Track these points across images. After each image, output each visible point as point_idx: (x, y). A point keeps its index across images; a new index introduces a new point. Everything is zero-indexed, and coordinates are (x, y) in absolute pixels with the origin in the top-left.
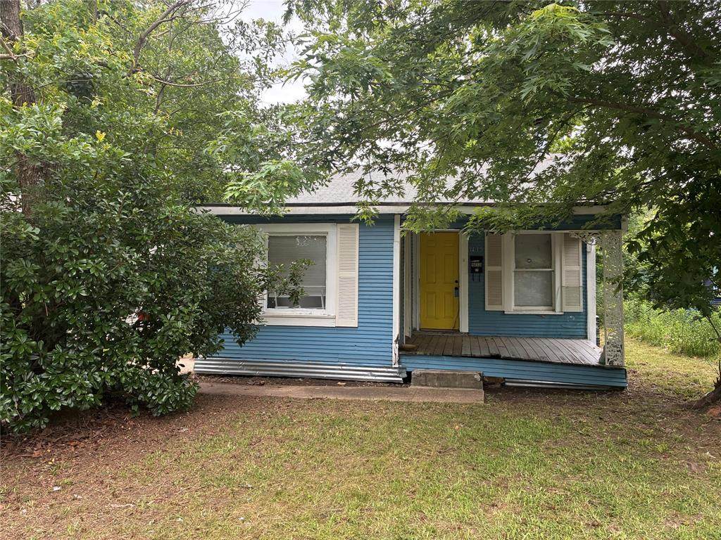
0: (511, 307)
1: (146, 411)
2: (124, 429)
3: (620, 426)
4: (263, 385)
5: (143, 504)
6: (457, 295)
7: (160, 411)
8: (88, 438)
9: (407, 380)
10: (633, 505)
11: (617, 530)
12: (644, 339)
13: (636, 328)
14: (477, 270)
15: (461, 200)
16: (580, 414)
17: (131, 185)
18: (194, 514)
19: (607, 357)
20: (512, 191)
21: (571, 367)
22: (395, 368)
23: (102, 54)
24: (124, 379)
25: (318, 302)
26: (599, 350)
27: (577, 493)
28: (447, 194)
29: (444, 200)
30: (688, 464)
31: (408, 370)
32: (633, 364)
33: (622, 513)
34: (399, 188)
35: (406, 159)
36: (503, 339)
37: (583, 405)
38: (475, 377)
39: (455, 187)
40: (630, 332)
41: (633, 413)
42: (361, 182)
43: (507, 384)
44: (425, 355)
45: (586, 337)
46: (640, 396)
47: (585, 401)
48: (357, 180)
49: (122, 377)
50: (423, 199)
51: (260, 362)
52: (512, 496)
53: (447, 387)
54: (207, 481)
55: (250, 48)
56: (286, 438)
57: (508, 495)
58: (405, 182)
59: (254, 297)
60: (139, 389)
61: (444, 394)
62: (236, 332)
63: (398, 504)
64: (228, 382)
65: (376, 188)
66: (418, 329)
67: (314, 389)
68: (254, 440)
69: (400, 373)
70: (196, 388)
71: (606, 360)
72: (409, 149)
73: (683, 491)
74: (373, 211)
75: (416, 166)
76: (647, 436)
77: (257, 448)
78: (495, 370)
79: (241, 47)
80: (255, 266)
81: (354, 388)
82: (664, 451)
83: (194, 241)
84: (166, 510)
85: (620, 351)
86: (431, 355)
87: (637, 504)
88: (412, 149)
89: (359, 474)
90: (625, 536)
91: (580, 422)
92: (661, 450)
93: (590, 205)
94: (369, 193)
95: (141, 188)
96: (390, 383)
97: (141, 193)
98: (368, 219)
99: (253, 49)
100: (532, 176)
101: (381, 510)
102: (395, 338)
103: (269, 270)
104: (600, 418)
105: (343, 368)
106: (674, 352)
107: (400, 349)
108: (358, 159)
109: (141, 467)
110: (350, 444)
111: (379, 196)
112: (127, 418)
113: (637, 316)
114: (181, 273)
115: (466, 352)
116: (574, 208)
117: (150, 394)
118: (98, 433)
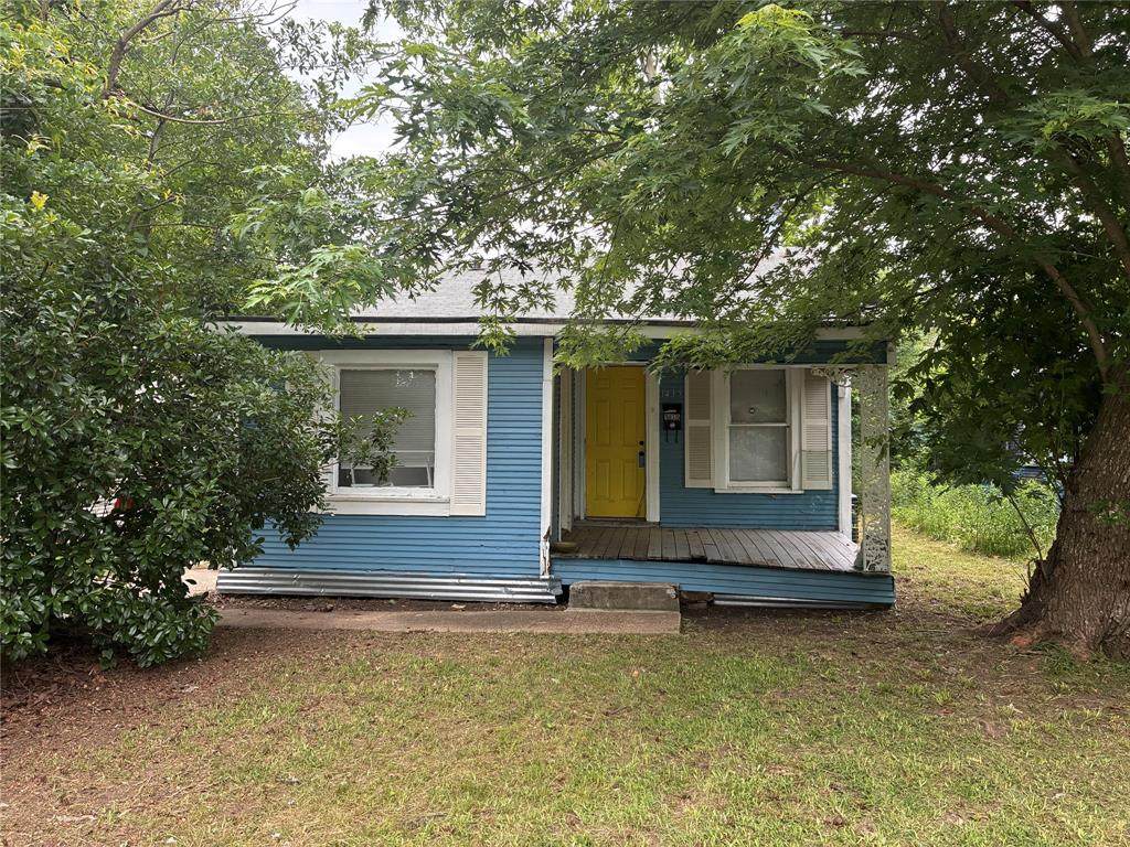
0: (724, 483)
1: (126, 658)
2: (87, 690)
3: (882, 665)
4: (330, 610)
5: (110, 815)
6: (643, 464)
7: (150, 659)
8: (25, 705)
9: (563, 599)
10: (897, 790)
11: (872, 830)
12: (921, 529)
13: (912, 513)
14: (673, 425)
15: (645, 317)
16: (823, 647)
17: (99, 283)
18: (195, 832)
19: (865, 558)
20: (721, 304)
21: (814, 575)
22: (544, 580)
23: (50, 66)
24: (85, 607)
25: (422, 477)
26: (856, 547)
27: (814, 772)
28: (621, 307)
29: (616, 315)
30: (981, 723)
31: (565, 582)
32: (905, 568)
33: (879, 802)
34: (546, 296)
35: (557, 249)
36: (713, 533)
37: (829, 634)
38: (668, 592)
39: (635, 297)
40: (902, 519)
41: (902, 644)
42: (485, 285)
43: (717, 602)
44: (591, 558)
45: (837, 529)
46: (915, 617)
47: (832, 627)
48: (479, 283)
49: (82, 603)
50: (584, 314)
51: (325, 574)
52: (714, 780)
53: (625, 608)
54: (222, 774)
55: (306, 65)
56: (362, 696)
57: (708, 781)
58: (554, 286)
59: (314, 468)
60: (115, 622)
61: (618, 620)
62: (284, 526)
63: (535, 801)
64: (273, 608)
65: (510, 295)
66: (582, 518)
67: (413, 616)
68: (308, 702)
69: (552, 588)
70: (213, 619)
71: (865, 563)
72: (562, 235)
73: (973, 766)
74: (506, 332)
75: (573, 262)
76: (920, 680)
77: (311, 716)
78: (699, 581)
79: (292, 63)
80: (315, 418)
81: (478, 613)
82: (946, 702)
83: (211, 377)
84: (149, 824)
85: (884, 549)
86: (600, 559)
87: (904, 788)
88: (566, 235)
89: (475, 754)
90: (884, 840)
91: (823, 660)
92: (940, 702)
93: (842, 326)
94: (499, 303)
95: (116, 289)
96: (536, 604)
97: (115, 297)
98: (498, 344)
99: (312, 68)
100: (752, 280)
101: (507, 811)
102: (544, 532)
103: (340, 426)
104: (853, 654)
105: (463, 581)
106: (964, 550)
107: (552, 550)
108: (482, 249)
109: (111, 753)
110: (464, 705)
111: (515, 308)
112: (94, 671)
113: (913, 495)
114: (188, 430)
115: (654, 553)
116: (817, 331)
117: (132, 631)
118: (42, 697)
